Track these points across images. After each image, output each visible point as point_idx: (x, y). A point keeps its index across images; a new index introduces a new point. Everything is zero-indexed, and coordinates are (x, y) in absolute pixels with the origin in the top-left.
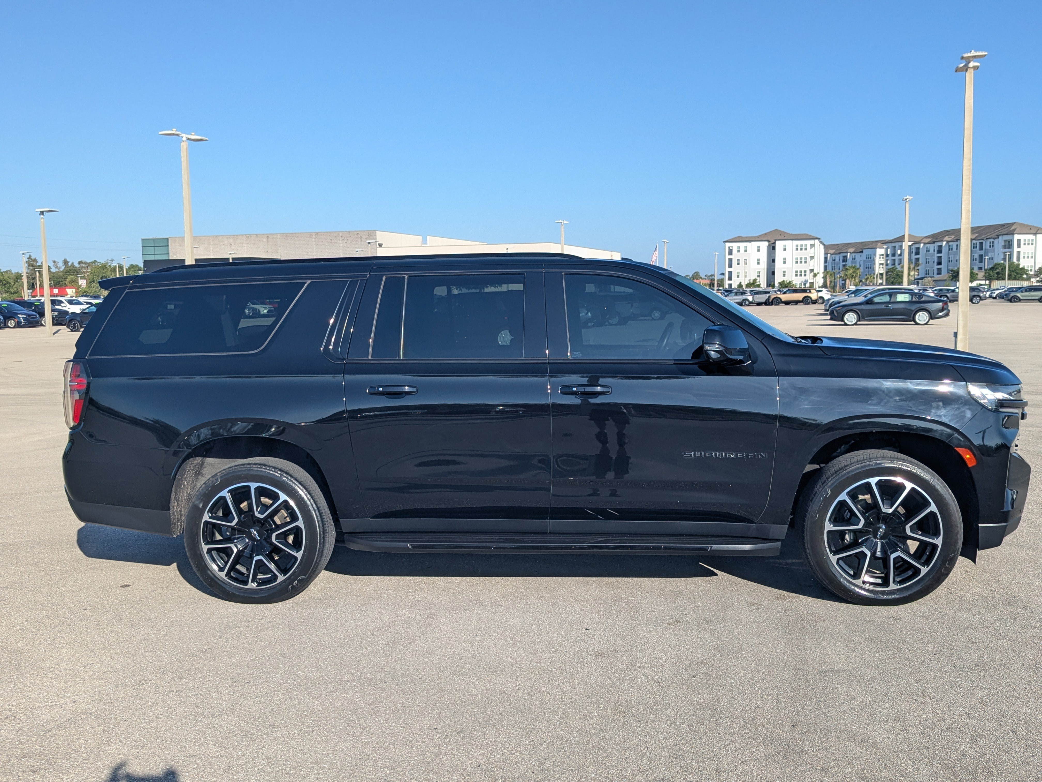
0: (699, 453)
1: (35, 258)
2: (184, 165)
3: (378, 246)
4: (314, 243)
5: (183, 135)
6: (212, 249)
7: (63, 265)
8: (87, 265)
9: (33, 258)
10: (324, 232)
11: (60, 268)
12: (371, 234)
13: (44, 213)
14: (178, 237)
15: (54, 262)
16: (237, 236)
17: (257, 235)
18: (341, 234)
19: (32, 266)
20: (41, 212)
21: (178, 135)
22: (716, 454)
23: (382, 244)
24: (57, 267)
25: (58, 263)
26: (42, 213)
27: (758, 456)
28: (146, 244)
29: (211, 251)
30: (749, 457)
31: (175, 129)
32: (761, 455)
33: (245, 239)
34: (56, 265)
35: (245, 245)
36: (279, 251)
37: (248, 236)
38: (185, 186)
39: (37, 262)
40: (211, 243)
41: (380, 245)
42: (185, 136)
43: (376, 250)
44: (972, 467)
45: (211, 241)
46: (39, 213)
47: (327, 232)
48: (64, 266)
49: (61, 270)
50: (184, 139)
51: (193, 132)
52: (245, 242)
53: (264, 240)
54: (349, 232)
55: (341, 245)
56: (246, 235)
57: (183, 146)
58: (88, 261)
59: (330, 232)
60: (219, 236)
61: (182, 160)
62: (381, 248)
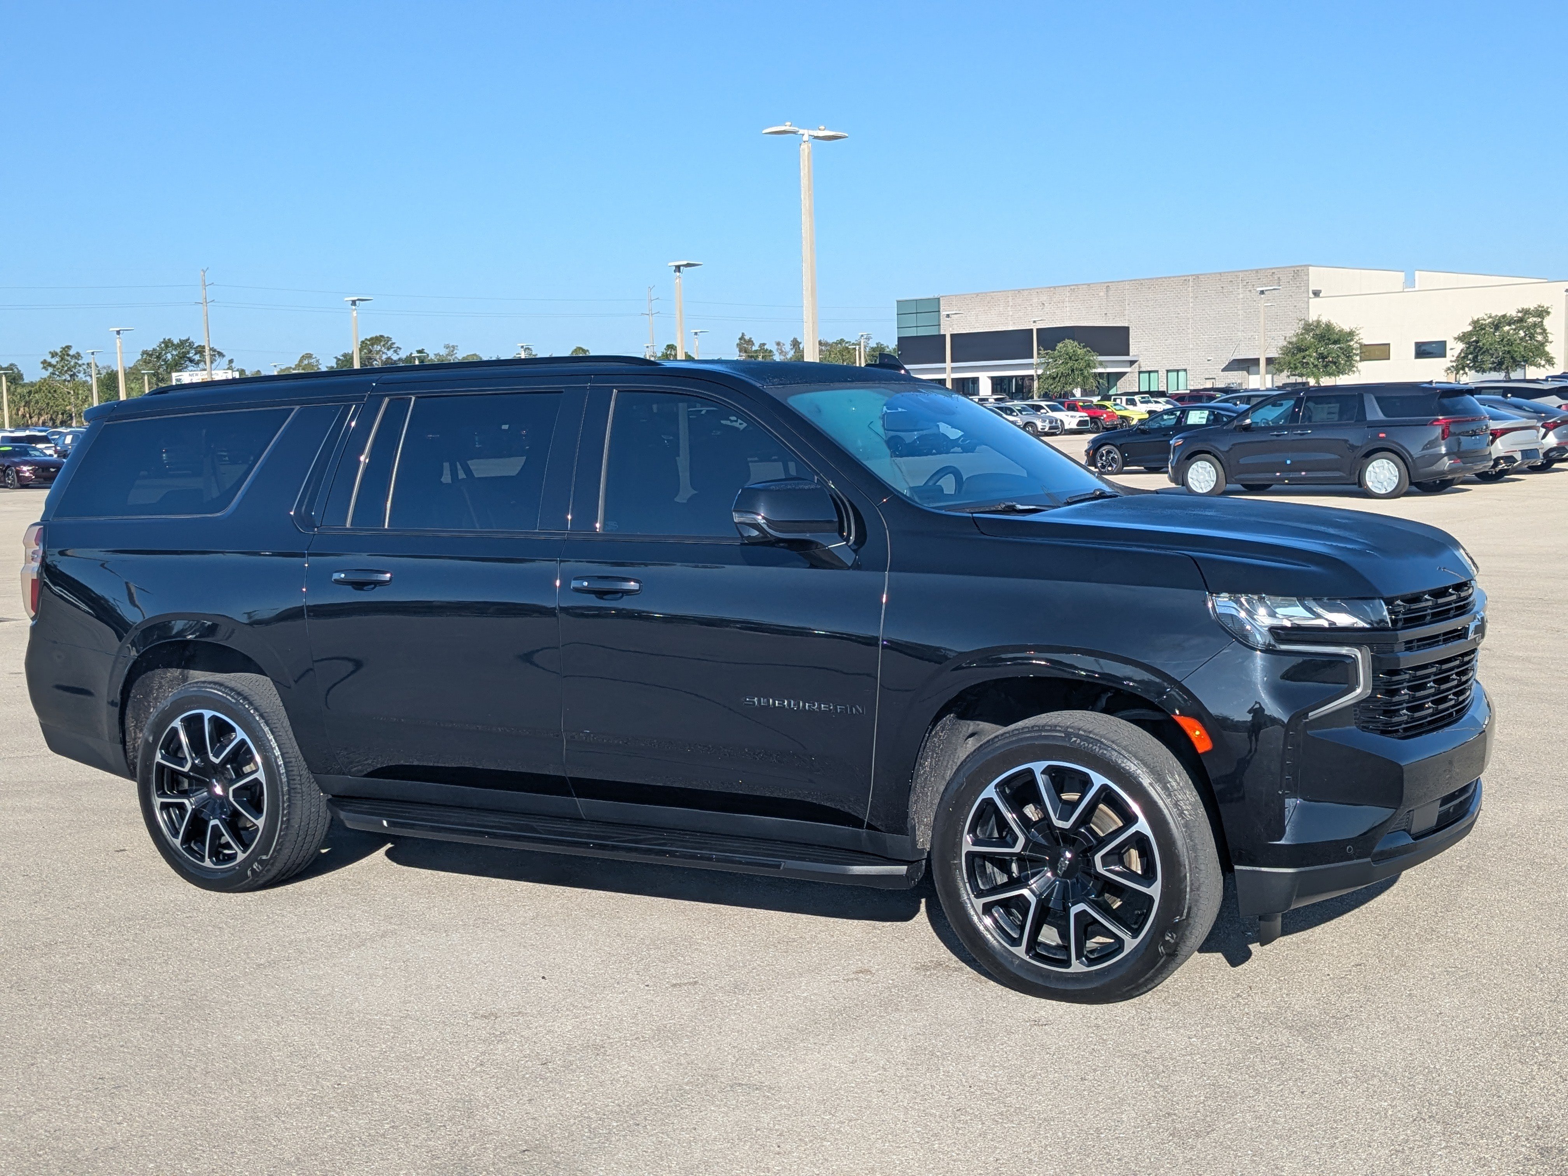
0: (765, 700)
1: (750, 338)
2: (804, 182)
3: (1311, 295)
4: (1191, 295)
5: (801, 131)
6: (1011, 313)
7: (792, 349)
8: (828, 348)
9: (747, 338)
10: (1210, 274)
11: (786, 353)
12: (1299, 273)
13: (682, 268)
14: (956, 296)
15: (778, 344)
16: (1055, 288)
17: (1089, 285)
18: (1241, 275)
19: (746, 352)
20: (676, 266)
21: (794, 133)
22: (789, 704)
23: (1320, 291)
24: (781, 352)
25: (784, 345)
26: (678, 268)
27: (851, 710)
28: (906, 309)
29: (1009, 318)
30: (839, 710)
31: (788, 123)
32: (857, 710)
33: (1068, 294)
34: (781, 349)
35: (1067, 304)
36: (1126, 312)
37: (1073, 288)
38: (805, 219)
39: (753, 344)
40: (1011, 304)
41: (1316, 294)
42: (806, 133)
43: (1308, 302)
44: (1203, 753)
45: (1010, 299)
46: (674, 268)
47: (1215, 274)
48: (794, 350)
49: (789, 356)
50: (806, 138)
51: (822, 125)
52: (1067, 299)
53: (1102, 294)
54: (1257, 271)
55: (1241, 296)
56: (1069, 286)
57: (804, 150)
58: (830, 341)
59: (1220, 274)
60: (1023, 290)
61: (802, 174)
62: (1317, 299)
